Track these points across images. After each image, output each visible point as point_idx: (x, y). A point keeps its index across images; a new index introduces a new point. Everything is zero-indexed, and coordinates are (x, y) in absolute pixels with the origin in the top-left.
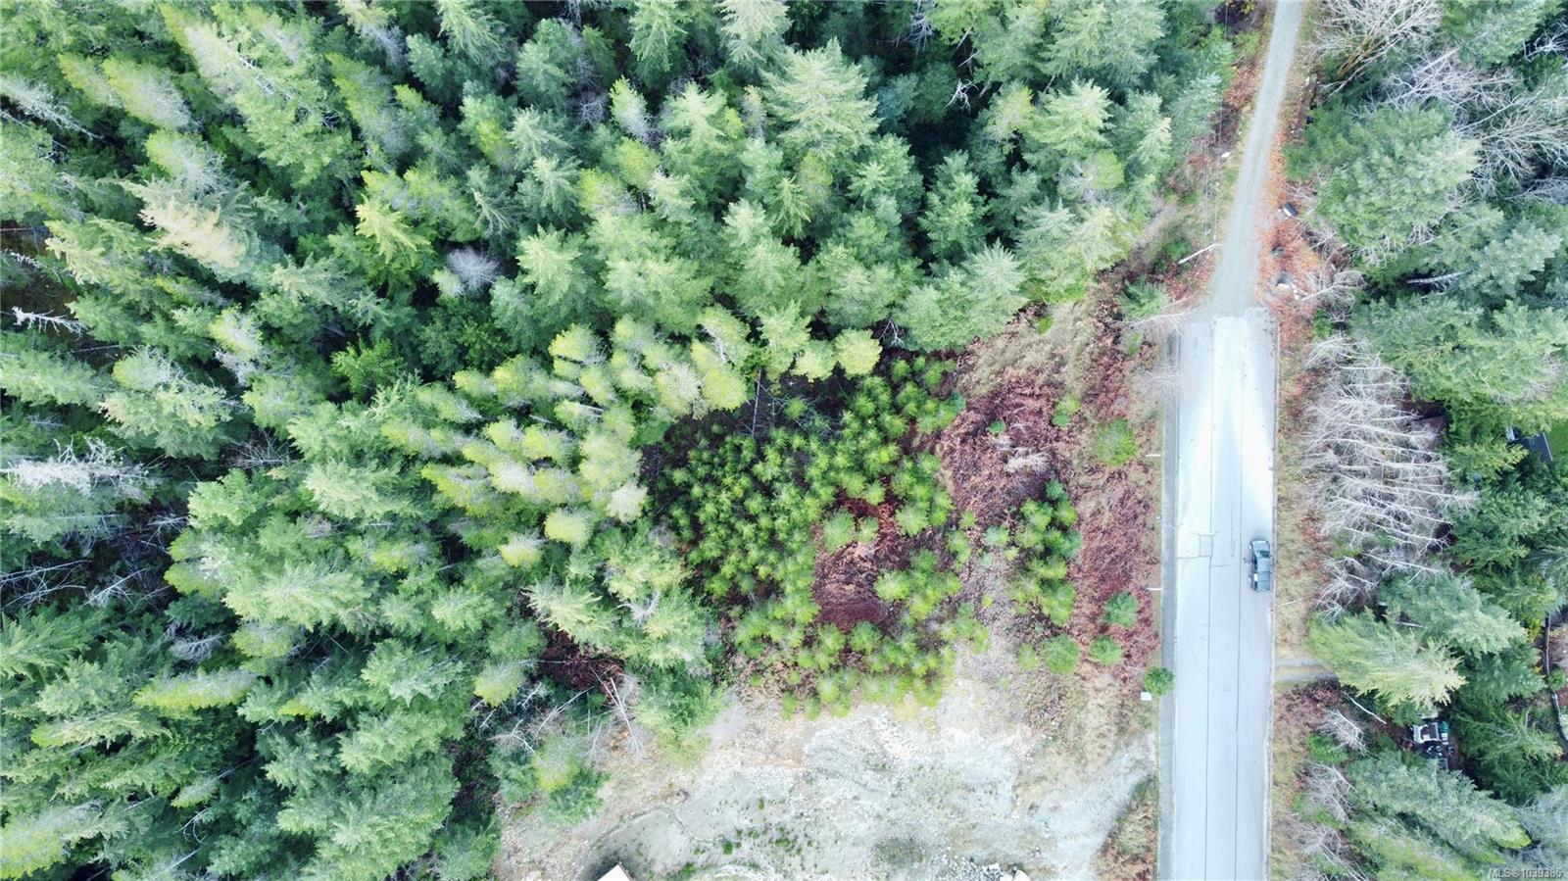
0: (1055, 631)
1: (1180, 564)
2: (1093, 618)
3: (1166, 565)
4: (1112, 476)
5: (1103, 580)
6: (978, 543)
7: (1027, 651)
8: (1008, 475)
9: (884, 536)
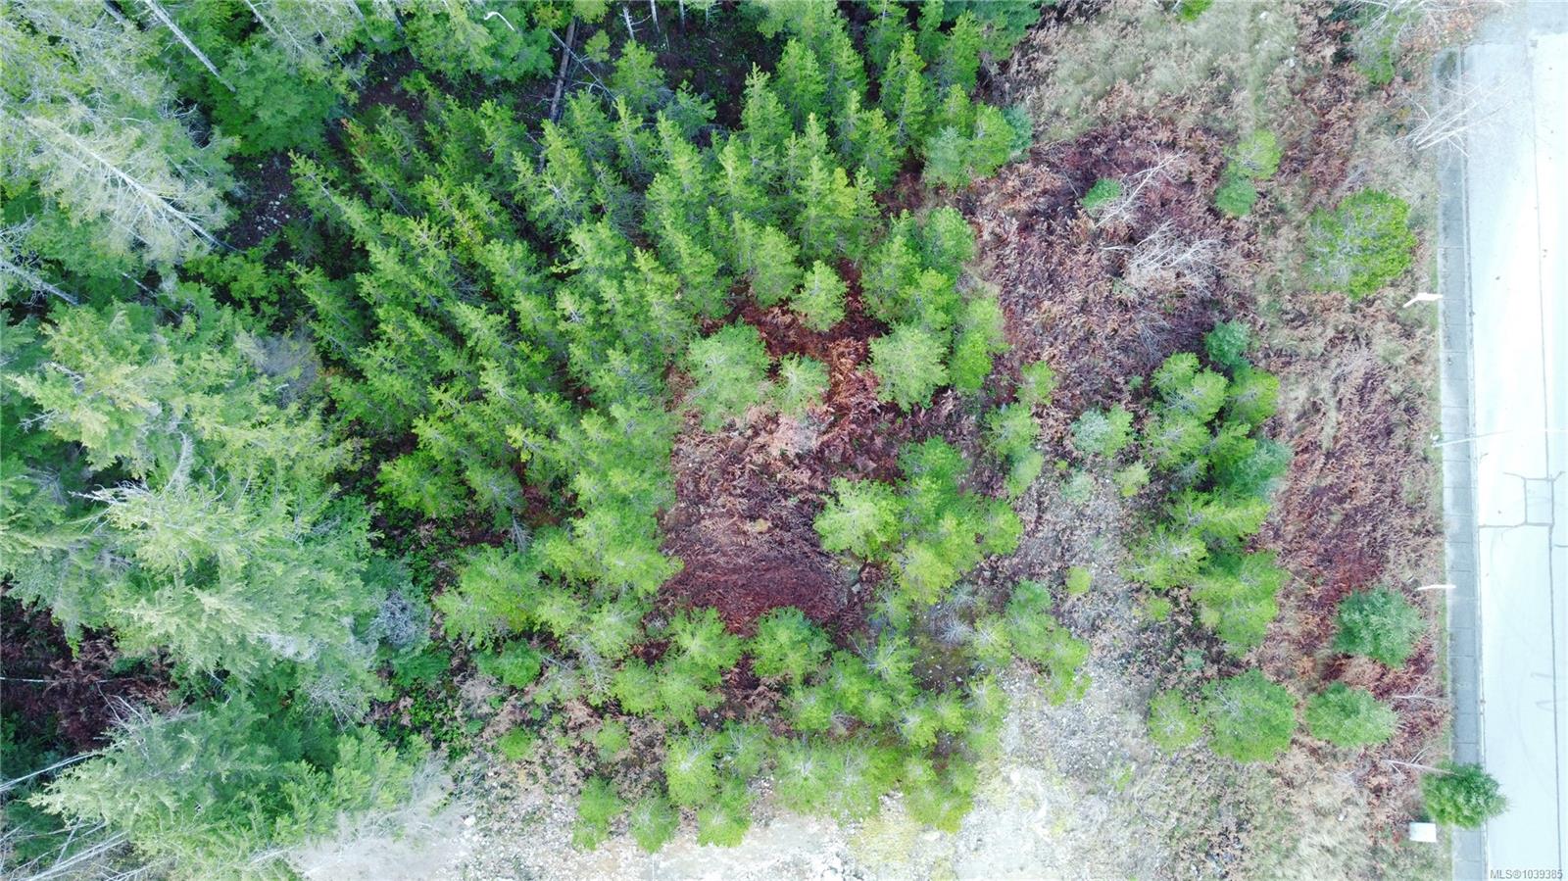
0: (1229, 667)
1: (1484, 538)
2: (1308, 644)
3: (1455, 542)
4: (1340, 337)
5: (1327, 559)
6: (1058, 449)
7: (1169, 708)
8: (1123, 306)
9: (842, 411)
